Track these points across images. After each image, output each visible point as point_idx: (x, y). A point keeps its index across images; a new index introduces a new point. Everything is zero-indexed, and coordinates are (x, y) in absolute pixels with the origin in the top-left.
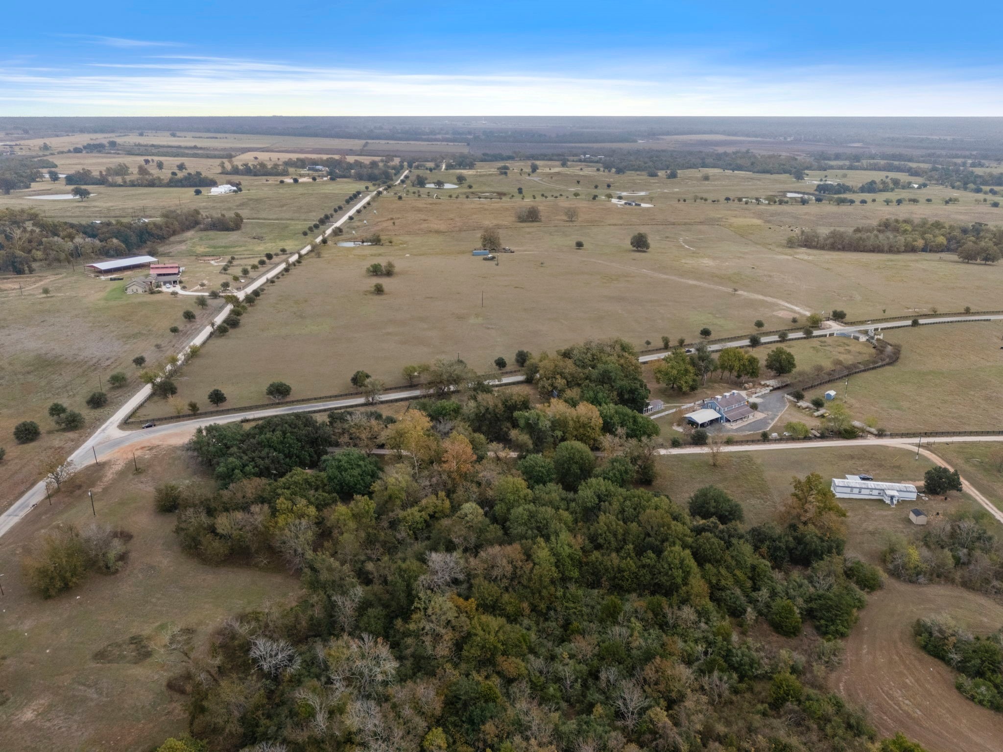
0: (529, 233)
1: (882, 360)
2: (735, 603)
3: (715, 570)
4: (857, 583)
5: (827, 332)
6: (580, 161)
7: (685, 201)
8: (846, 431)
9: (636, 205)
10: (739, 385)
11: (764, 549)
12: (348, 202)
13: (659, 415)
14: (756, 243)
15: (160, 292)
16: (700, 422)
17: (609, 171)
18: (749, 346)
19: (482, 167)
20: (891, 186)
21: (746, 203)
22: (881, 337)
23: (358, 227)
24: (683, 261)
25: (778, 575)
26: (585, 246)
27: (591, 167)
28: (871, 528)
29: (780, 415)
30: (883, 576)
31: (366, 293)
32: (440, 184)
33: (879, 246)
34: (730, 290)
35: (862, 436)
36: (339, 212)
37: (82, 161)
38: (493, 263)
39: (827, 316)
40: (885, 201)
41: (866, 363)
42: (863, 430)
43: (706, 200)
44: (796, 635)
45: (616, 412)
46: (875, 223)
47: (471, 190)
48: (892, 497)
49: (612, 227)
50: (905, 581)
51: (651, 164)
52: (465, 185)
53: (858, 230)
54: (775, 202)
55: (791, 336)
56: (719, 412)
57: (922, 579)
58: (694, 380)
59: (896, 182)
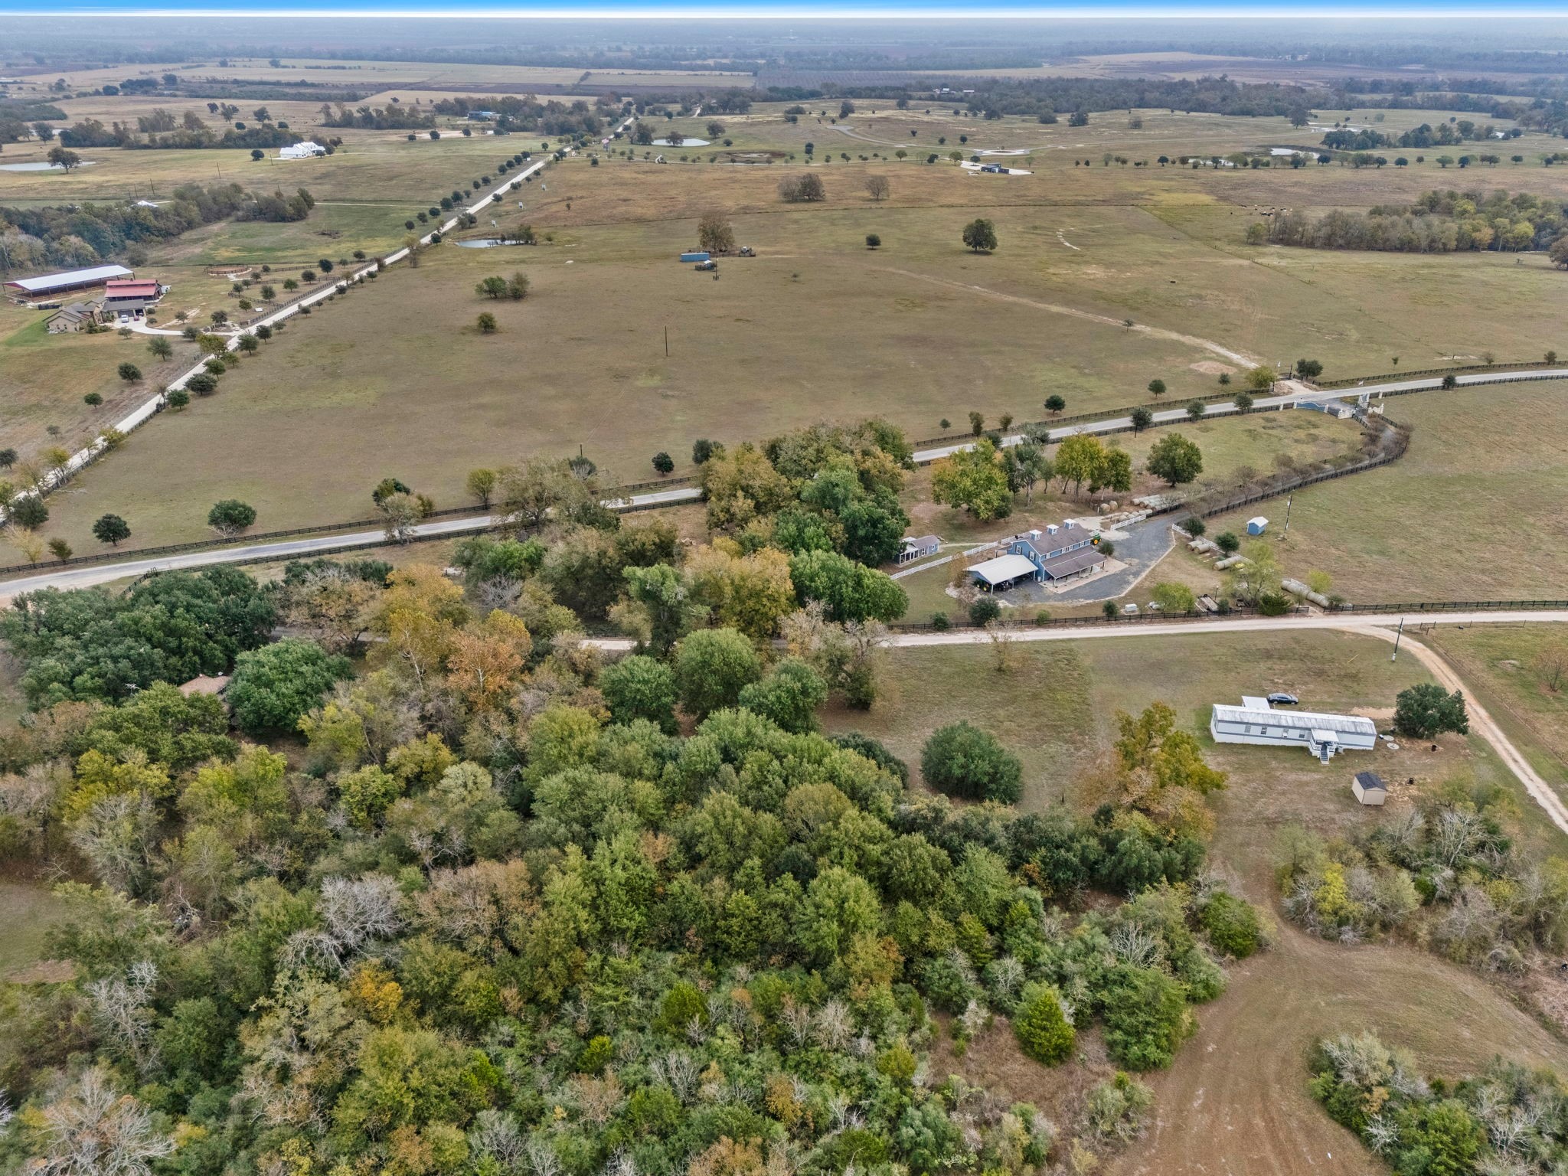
0: (796, 222)
1: (1371, 455)
2: (947, 988)
3: (918, 915)
4: (1213, 940)
5: (1280, 401)
6: (932, 98)
7: (1087, 163)
8: (1267, 600)
9: (1001, 171)
10: (1091, 506)
11: (1034, 865)
12: (502, 170)
13: (928, 565)
14: (1193, 238)
15: (106, 330)
16: (994, 581)
17: (975, 115)
18: (1130, 429)
19: (761, 111)
20: (1457, 134)
21: (1195, 166)
22: (1379, 411)
23: (508, 213)
24: (1051, 271)
25: (1054, 921)
26: (883, 245)
27: (945, 108)
28: (1271, 811)
29: (1153, 564)
30: (1269, 925)
31: (465, 331)
32: (675, 138)
33: (1410, 241)
34: (1119, 323)
35: (1297, 611)
36: (483, 188)
37: (112, 109)
38: (711, 274)
39: (1287, 370)
40: (1439, 161)
41: (1338, 462)
42: (1301, 598)
43: (1124, 162)
44: (1062, 1062)
45: (823, 567)
46: (1413, 199)
47: (728, 149)
48: (1325, 745)
49: (946, 210)
50: (1313, 935)
51: (1049, 101)
52: (721, 141)
53: (1376, 212)
54: (1246, 164)
55: (1210, 409)
56: (1034, 562)
57: (1348, 935)
58: (1004, 499)
59: (1466, 129)
